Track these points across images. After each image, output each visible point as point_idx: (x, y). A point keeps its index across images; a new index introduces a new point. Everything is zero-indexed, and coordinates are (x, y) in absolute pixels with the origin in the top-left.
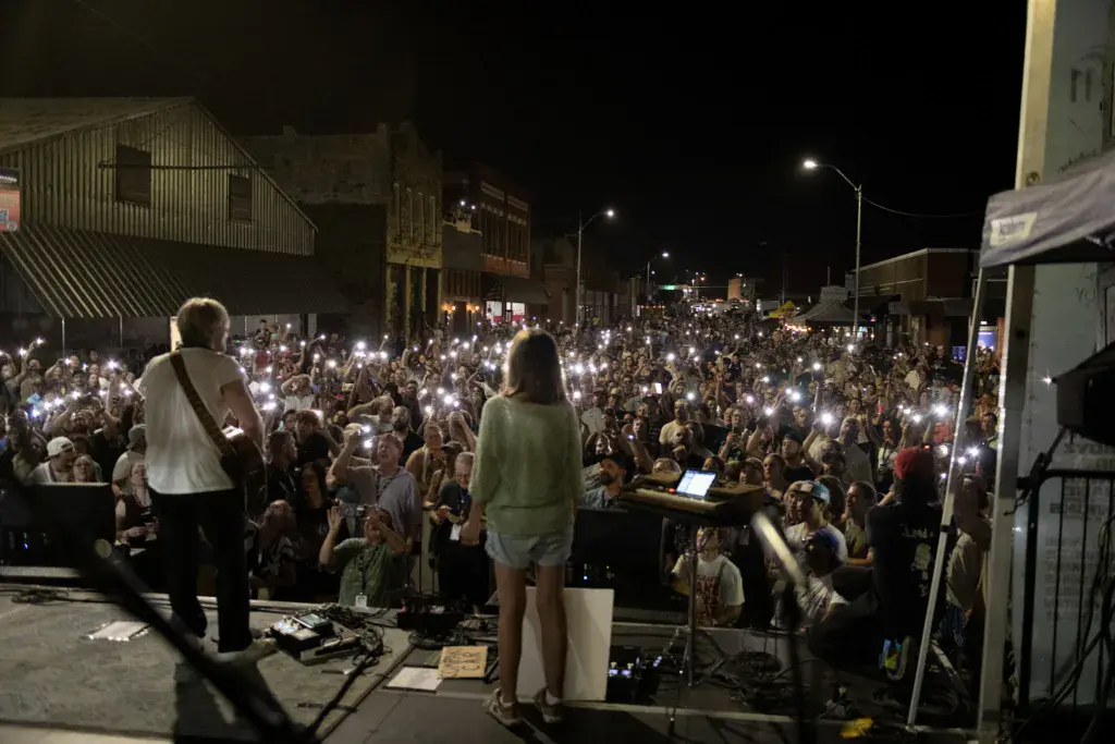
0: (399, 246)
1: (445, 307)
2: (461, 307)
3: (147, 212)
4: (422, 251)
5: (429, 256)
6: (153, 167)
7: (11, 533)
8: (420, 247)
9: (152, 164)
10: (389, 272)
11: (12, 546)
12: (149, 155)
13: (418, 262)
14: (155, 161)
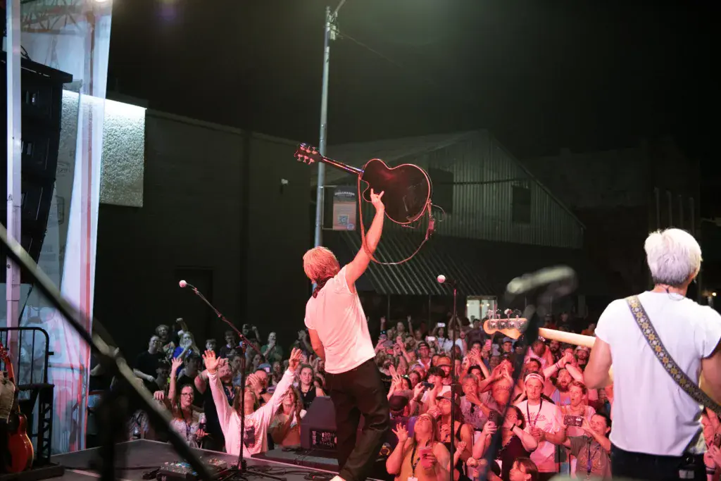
3: (450, 216)
6: (455, 183)
7: (314, 433)
9: (455, 181)
11: (315, 442)
12: (451, 175)
14: (456, 179)
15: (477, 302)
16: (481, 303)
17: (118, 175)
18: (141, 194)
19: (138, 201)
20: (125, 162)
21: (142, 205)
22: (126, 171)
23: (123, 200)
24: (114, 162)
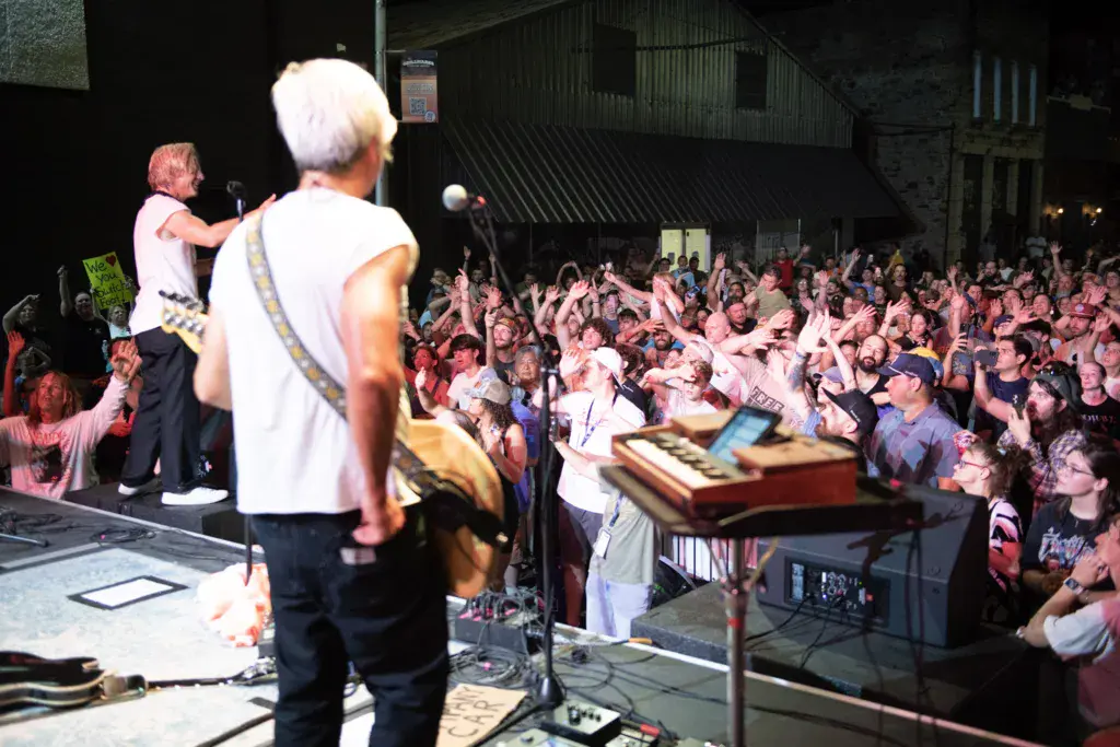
0: (976, 132)
1: (1048, 210)
2: (1073, 211)
3: (632, 101)
4: (1014, 138)
5: (1024, 143)
6: (639, 49)
8: (1011, 133)
9: (638, 44)
10: (961, 166)
12: (633, 36)
13: (1005, 152)
14: (642, 40)
15: (677, 233)
16: (685, 234)
17: (38, 37)
18: (84, 69)
19: (80, 79)
20: (50, 16)
21: (87, 87)
22: (55, 30)
23: (51, 77)
24: (30, 16)
